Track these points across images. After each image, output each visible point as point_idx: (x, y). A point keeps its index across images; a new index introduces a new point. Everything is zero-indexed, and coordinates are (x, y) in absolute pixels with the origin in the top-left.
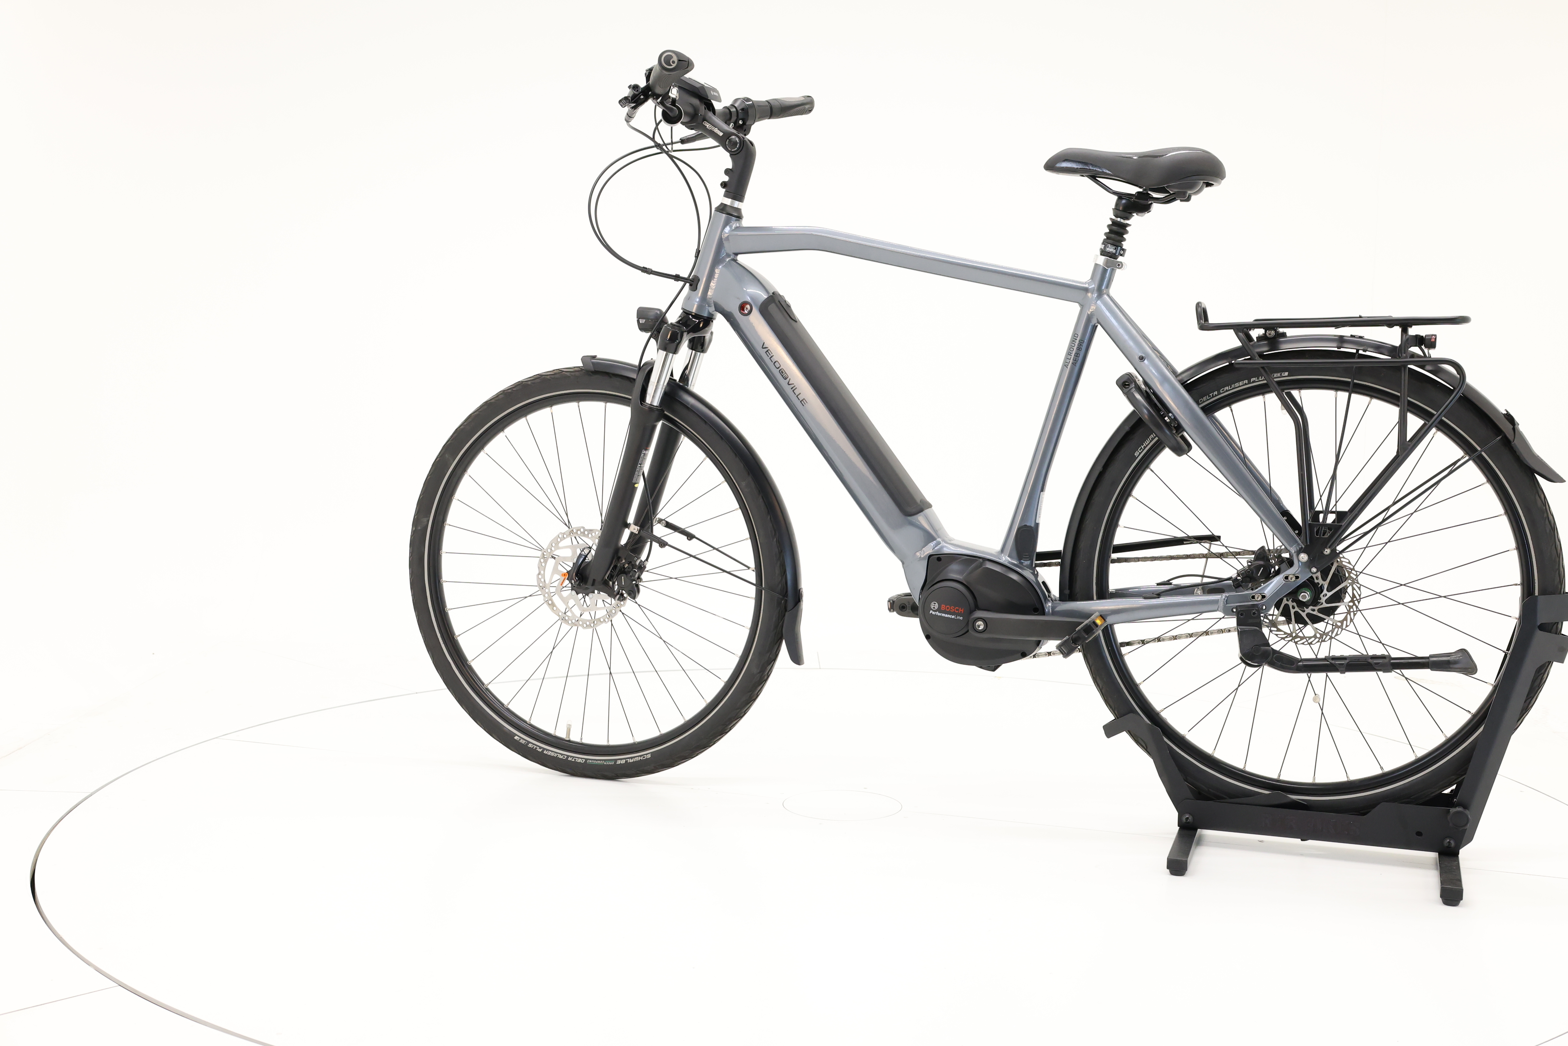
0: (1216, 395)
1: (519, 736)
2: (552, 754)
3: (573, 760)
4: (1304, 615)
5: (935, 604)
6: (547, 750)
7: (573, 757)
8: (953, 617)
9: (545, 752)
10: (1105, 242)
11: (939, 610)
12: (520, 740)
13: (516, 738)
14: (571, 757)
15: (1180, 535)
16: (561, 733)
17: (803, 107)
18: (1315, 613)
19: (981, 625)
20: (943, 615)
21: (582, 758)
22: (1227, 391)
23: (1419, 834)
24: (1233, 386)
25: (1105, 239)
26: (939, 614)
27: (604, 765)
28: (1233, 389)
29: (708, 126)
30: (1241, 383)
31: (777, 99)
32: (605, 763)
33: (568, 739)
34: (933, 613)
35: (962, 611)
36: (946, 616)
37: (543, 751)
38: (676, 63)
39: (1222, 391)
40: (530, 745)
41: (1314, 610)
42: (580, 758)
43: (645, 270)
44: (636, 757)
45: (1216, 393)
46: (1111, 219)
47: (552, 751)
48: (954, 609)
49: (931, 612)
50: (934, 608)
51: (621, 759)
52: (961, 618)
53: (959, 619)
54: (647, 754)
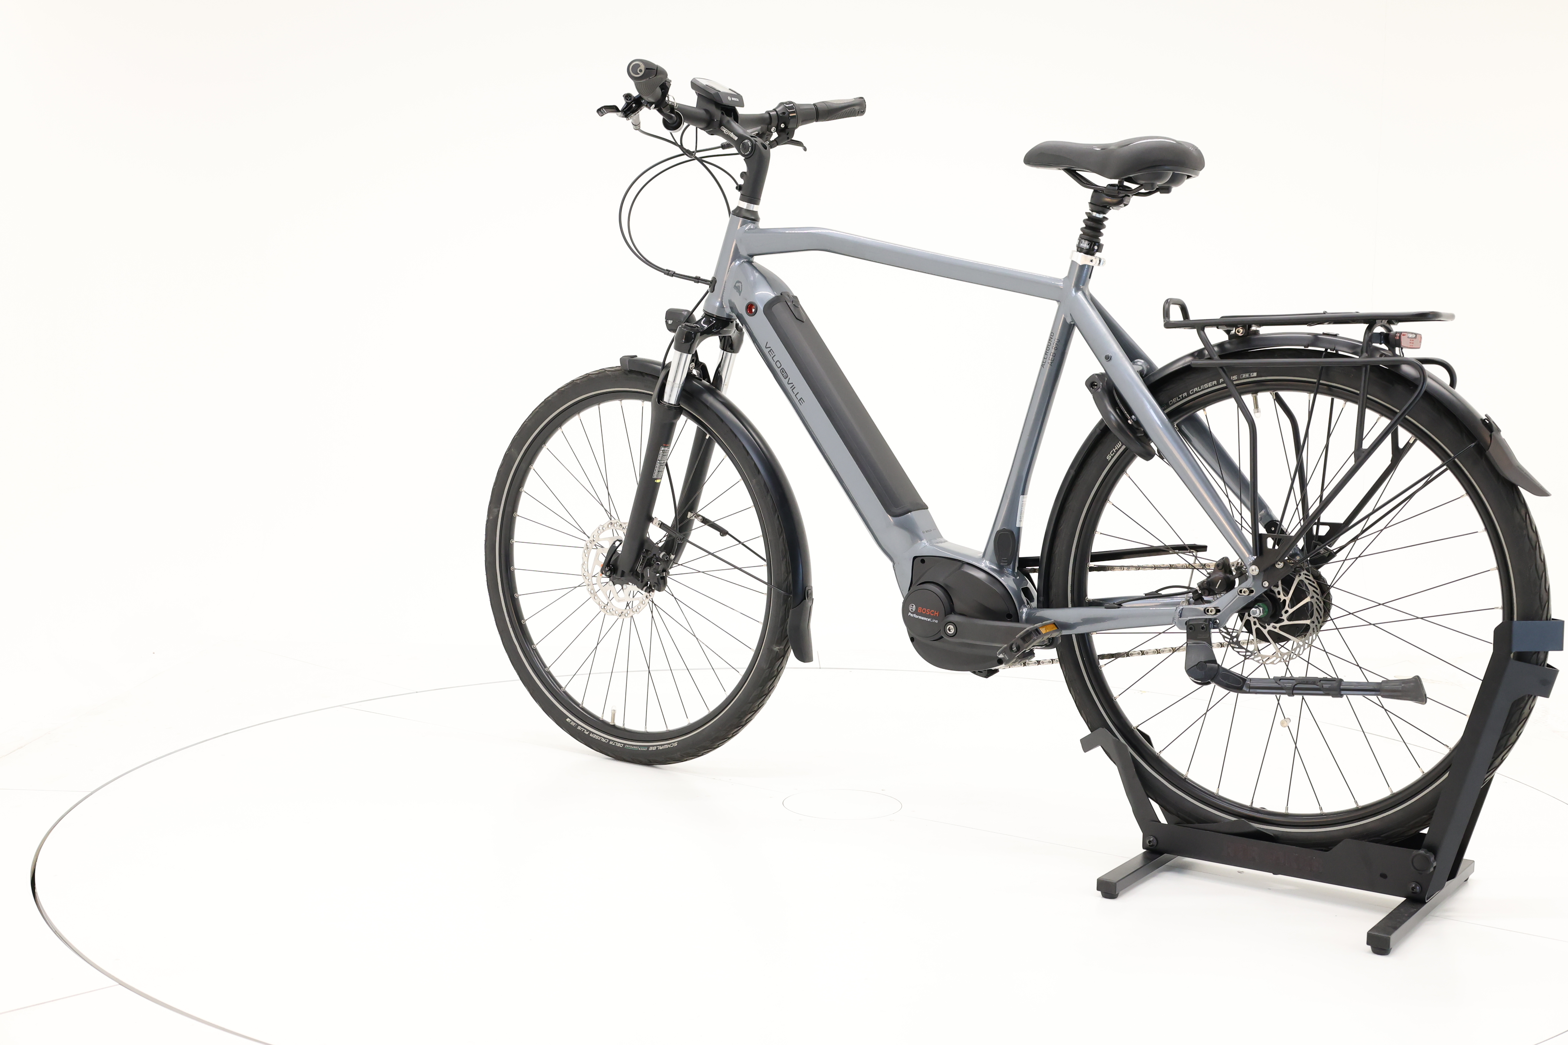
0: (1186, 397)
1: (571, 718)
2: (597, 737)
3: (614, 744)
4: (1265, 632)
5: (913, 606)
6: (593, 733)
7: (614, 741)
8: (929, 620)
9: (591, 735)
10: (1081, 238)
11: (916, 612)
12: (571, 722)
13: (568, 720)
14: (612, 741)
15: (1156, 544)
16: (607, 718)
17: (856, 108)
18: (1277, 630)
19: (951, 630)
20: (920, 617)
21: (621, 743)
22: (1196, 392)
23: (1384, 876)
24: (1202, 387)
25: (1081, 234)
26: (917, 617)
27: (638, 750)
28: (1202, 390)
29: (725, 131)
30: (1210, 384)
31: (826, 102)
32: (640, 749)
33: (612, 724)
34: (911, 615)
35: (937, 614)
36: (923, 618)
37: (589, 734)
38: (643, 71)
39: (1191, 392)
40: (579, 728)
41: (1275, 628)
42: (619, 742)
43: (668, 273)
44: (664, 745)
45: (1185, 394)
46: (1087, 213)
47: (597, 734)
48: (930, 611)
49: (910, 614)
50: (912, 610)
51: (653, 746)
52: (937, 621)
53: (934, 623)
54: (674, 742)
